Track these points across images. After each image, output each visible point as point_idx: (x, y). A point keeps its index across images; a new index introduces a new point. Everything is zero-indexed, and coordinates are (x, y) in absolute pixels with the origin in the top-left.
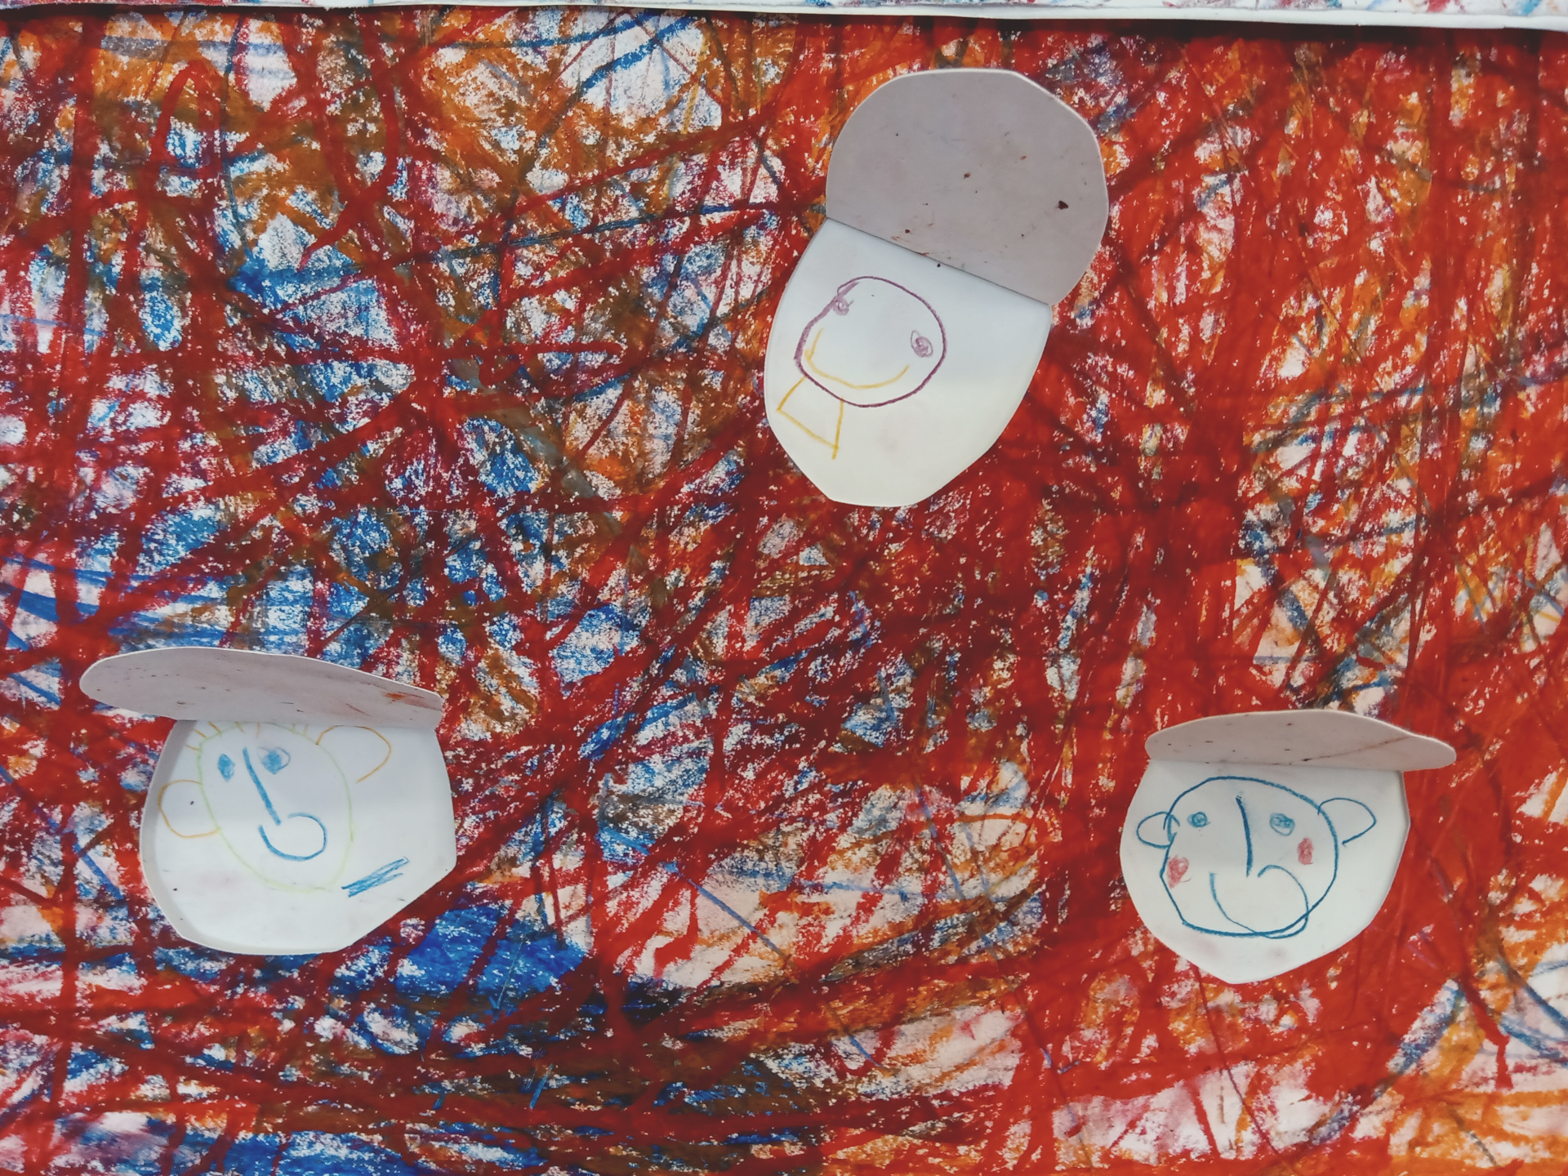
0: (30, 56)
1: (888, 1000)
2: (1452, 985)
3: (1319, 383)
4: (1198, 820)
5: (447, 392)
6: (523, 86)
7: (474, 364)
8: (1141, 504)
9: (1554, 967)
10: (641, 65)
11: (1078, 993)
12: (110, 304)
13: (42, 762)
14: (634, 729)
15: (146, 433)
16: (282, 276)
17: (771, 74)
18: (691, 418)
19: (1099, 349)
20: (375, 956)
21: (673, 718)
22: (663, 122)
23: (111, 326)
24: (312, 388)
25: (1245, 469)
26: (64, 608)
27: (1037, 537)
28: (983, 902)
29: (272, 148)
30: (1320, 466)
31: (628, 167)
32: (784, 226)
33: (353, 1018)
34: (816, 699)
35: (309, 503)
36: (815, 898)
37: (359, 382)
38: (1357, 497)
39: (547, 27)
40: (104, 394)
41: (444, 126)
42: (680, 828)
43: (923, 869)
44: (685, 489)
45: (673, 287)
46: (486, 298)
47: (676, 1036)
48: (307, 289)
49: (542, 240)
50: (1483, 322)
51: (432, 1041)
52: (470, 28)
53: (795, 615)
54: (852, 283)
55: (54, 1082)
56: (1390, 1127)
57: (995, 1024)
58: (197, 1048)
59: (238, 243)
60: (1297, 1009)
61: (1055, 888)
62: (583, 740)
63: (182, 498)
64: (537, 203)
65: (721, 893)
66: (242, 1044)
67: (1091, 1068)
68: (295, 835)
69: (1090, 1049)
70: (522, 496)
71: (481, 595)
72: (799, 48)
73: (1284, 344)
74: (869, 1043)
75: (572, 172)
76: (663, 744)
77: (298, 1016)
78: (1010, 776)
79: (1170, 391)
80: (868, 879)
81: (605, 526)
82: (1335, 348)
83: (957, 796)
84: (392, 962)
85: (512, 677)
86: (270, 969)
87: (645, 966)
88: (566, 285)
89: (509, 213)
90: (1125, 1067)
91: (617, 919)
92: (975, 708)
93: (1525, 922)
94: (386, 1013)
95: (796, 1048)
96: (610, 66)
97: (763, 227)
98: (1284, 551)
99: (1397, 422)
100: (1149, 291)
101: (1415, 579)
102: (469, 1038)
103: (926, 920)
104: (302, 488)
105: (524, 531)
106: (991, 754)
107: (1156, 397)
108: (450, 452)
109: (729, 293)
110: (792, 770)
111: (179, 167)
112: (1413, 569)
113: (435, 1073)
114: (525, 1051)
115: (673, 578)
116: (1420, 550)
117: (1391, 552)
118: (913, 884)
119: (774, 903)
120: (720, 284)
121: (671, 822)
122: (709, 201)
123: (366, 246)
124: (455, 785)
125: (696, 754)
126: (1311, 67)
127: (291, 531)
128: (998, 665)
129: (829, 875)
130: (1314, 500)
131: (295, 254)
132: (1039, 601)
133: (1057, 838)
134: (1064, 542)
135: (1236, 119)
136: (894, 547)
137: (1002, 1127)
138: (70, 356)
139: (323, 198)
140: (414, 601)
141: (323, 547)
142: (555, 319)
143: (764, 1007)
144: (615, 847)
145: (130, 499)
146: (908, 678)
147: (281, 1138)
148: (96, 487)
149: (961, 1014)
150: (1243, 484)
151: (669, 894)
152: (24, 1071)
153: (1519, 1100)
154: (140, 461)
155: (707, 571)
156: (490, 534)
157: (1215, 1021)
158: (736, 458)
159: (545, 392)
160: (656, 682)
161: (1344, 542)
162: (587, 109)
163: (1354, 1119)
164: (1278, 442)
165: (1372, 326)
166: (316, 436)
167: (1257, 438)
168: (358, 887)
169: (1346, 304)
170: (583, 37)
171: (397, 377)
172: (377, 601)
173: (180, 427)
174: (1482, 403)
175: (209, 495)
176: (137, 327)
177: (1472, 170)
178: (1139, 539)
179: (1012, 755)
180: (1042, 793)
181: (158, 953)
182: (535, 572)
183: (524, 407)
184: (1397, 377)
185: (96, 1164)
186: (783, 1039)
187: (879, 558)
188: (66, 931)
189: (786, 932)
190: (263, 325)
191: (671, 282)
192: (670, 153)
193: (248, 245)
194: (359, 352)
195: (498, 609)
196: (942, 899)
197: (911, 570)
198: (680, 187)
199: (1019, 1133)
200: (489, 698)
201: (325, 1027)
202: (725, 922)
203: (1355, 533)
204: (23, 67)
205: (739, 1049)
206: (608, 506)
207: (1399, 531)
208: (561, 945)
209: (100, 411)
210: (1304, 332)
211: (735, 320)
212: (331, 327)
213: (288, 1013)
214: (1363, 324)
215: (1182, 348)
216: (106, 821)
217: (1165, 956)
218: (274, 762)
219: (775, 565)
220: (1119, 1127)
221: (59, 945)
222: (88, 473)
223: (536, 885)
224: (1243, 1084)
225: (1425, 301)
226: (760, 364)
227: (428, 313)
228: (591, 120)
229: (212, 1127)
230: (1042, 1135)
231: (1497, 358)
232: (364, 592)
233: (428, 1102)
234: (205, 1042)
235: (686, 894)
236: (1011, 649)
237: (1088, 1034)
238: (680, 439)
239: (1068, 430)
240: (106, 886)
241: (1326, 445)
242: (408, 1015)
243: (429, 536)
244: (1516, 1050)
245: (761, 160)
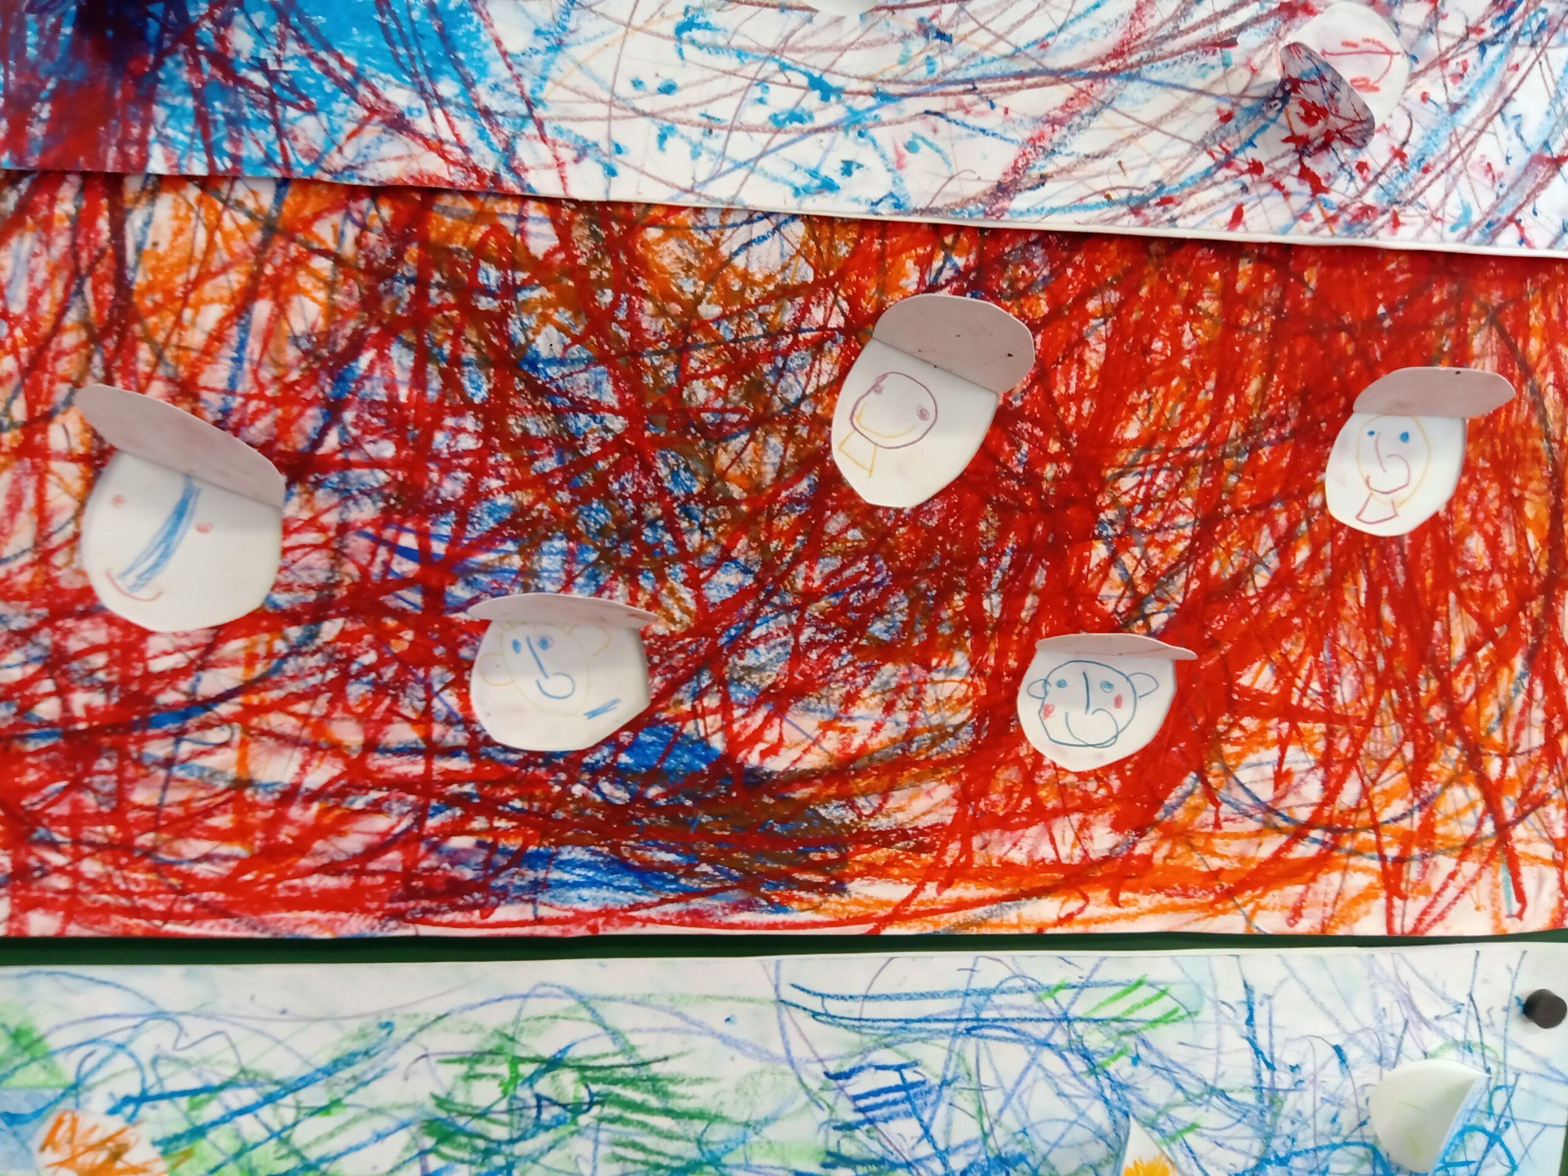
0: (386, 212)
1: (886, 779)
2: (1193, 775)
3: (1146, 442)
4: (1061, 684)
5: (647, 434)
6: (697, 254)
7: (664, 418)
8: (1043, 509)
9: (1250, 766)
10: (767, 243)
11: (991, 775)
12: (443, 373)
13: (411, 643)
14: (749, 630)
15: (467, 453)
16: (550, 362)
17: (844, 251)
18: (789, 453)
19: (1024, 419)
20: (606, 751)
21: (771, 624)
22: (779, 277)
23: (445, 386)
24: (566, 428)
25: (1101, 490)
26: (422, 555)
27: (982, 526)
28: (941, 727)
29: (544, 283)
30: (1143, 489)
31: (758, 303)
32: (847, 342)
33: (593, 785)
34: (853, 615)
35: (564, 496)
36: (848, 724)
37: (594, 426)
38: (1162, 507)
39: (713, 219)
40: (441, 428)
41: (649, 275)
42: (774, 685)
43: (909, 709)
44: (784, 494)
45: (781, 376)
46: (671, 380)
47: (771, 796)
48: (565, 370)
49: (706, 346)
50: (1242, 409)
51: (637, 798)
52: (666, 216)
53: (844, 567)
54: (885, 376)
55: (420, 821)
56: (1154, 849)
57: (944, 791)
58: (505, 801)
59: (523, 341)
60: (1108, 786)
61: (981, 720)
62: (720, 635)
63: (491, 492)
64: (703, 325)
65: (796, 721)
66: (531, 799)
67: (994, 815)
68: (557, 685)
69: (994, 805)
70: (689, 496)
71: (663, 551)
72: (861, 236)
73: (1128, 419)
74: (876, 801)
75: (724, 307)
76: (766, 638)
77: (562, 784)
78: (960, 659)
79: (1063, 444)
80: (878, 714)
81: (736, 514)
82: (1156, 422)
83: (929, 669)
84: (615, 755)
85: (681, 599)
86: (548, 758)
87: (754, 759)
88: (719, 373)
89: (687, 329)
90: (1012, 814)
91: (739, 734)
92: (943, 621)
93: (1236, 742)
94: (612, 782)
95: (835, 803)
96: (749, 244)
97: (835, 342)
98: (1119, 536)
99: (1189, 464)
100: (1054, 386)
101: (1190, 555)
102: (658, 796)
103: (909, 736)
104: (560, 487)
105: (690, 516)
106: (949, 648)
107: (1054, 447)
108: (647, 469)
109: (814, 380)
110: (838, 654)
111: (486, 291)
112: (1190, 549)
113: (639, 814)
114: (688, 803)
115: (774, 544)
116: (1194, 538)
117: (1179, 538)
118: (903, 717)
119: (826, 726)
120: (808, 376)
121: (769, 682)
122: (804, 326)
123: (600, 345)
124: (650, 659)
125: (784, 644)
126: (1158, 256)
127: (554, 512)
128: (957, 597)
129: (856, 711)
130: (1138, 509)
131: (558, 350)
132: (982, 562)
133: (984, 692)
134: (998, 529)
135: (1111, 286)
136: (902, 530)
137: (945, 844)
138: (419, 403)
139: (576, 315)
140: (626, 555)
141: (573, 522)
142: (712, 393)
143: (819, 781)
144: (738, 694)
145: (460, 492)
146: (905, 604)
147: (553, 849)
148: (439, 484)
149: (925, 786)
150: (1100, 498)
151: (768, 720)
152: (402, 815)
153: (1226, 836)
154: (465, 469)
155: (794, 541)
156: (669, 516)
157: (1062, 791)
158: (814, 477)
159: (704, 436)
160: (762, 604)
161: (1152, 532)
162: (734, 268)
163: (1134, 844)
164: (1121, 475)
165: (1179, 409)
166: (569, 457)
167: (1109, 472)
168: (593, 714)
169: (1166, 397)
170: (734, 225)
171: (618, 424)
172: (604, 553)
173: (488, 449)
174: (1238, 455)
175: (507, 490)
176: (460, 388)
177: (1245, 319)
178: (1040, 528)
179: (961, 647)
180: (977, 668)
181: (483, 749)
182: (694, 540)
183: (691, 444)
184: (1190, 440)
185: (446, 865)
186: (829, 798)
187: (892, 536)
188: (427, 738)
189: (832, 742)
190: (538, 390)
191: (780, 373)
192: (783, 296)
193: (529, 342)
194: (595, 409)
195: (674, 560)
196: (919, 725)
197: (910, 543)
198: (788, 317)
199: (954, 848)
200: (667, 611)
201: (578, 790)
202: (798, 736)
203: (1160, 528)
204: (382, 220)
205: (804, 803)
206: (739, 502)
207: (1183, 527)
208: (708, 748)
209: (440, 439)
210: (1140, 412)
211: (816, 397)
212: (579, 393)
213: (558, 782)
214: (1174, 408)
215: (1071, 419)
216: (450, 677)
217: (1038, 756)
218: (544, 644)
219: (833, 539)
220: (1008, 845)
221: (422, 745)
222: (435, 476)
223: (694, 714)
224: (1076, 824)
225: (1211, 396)
226: (829, 423)
227: (637, 387)
228: (737, 275)
229: (514, 844)
230: (966, 849)
231: (1249, 429)
232: (597, 548)
233: (635, 829)
234: (510, 798)
235: (777, 721)
236: (965, 589)
237: (994, 797)
238: (782, 465)
239: (1004, 465)
240: (451, 713)
241: (1147, 478)
242: (623, 783)
243: (634, 517)
244: (1225, 810)
245: (835, 302)
